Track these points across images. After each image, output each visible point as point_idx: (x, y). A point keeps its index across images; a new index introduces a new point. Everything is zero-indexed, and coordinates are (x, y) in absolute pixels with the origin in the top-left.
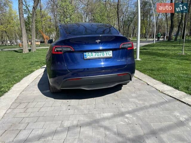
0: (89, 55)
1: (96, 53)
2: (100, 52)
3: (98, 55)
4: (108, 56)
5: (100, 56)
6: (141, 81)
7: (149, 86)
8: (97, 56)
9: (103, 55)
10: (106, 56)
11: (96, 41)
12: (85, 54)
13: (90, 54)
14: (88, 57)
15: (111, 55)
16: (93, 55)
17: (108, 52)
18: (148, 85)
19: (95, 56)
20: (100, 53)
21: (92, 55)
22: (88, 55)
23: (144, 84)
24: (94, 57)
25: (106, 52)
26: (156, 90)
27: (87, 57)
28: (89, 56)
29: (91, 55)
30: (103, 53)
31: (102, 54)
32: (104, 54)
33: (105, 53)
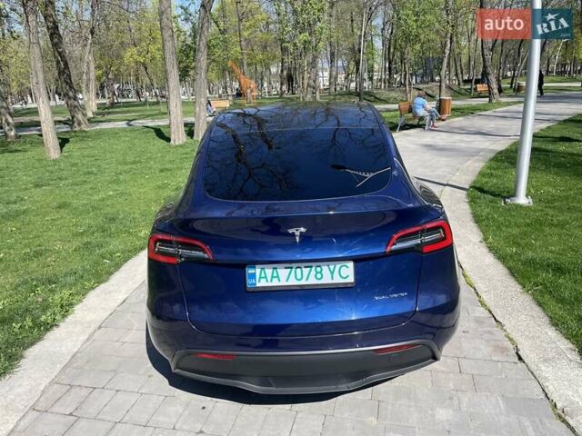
0: (266, 277)
1: (291, 268)
2: (305, 267)
3: (299, 277)
4: (337, 280)
5: (307, 279)
6: (496, 330)
7: (520, 365)
8: (293, 282)
9: (319, 276)
10: (331, 282)
11: (290, 231)
12: (250, 271)
13: (269, 271)
14: (262, 283)
15: (351, 279)
16: (278, 277)
17: (338, 266)
18: (520, 358)
19: (287, 280)
20: (306, 271)
21: (275, 275)
22: (260, 278)
23: (503, 350)
24: (283, 283)
25: (332, 267)
26: (543, 396)
27: (258, 285)
28: (264, 277)
29: (272, 277)
30: (319, 269)
31: (313, 272)
32: (321, 272)
33: (325, 269)
